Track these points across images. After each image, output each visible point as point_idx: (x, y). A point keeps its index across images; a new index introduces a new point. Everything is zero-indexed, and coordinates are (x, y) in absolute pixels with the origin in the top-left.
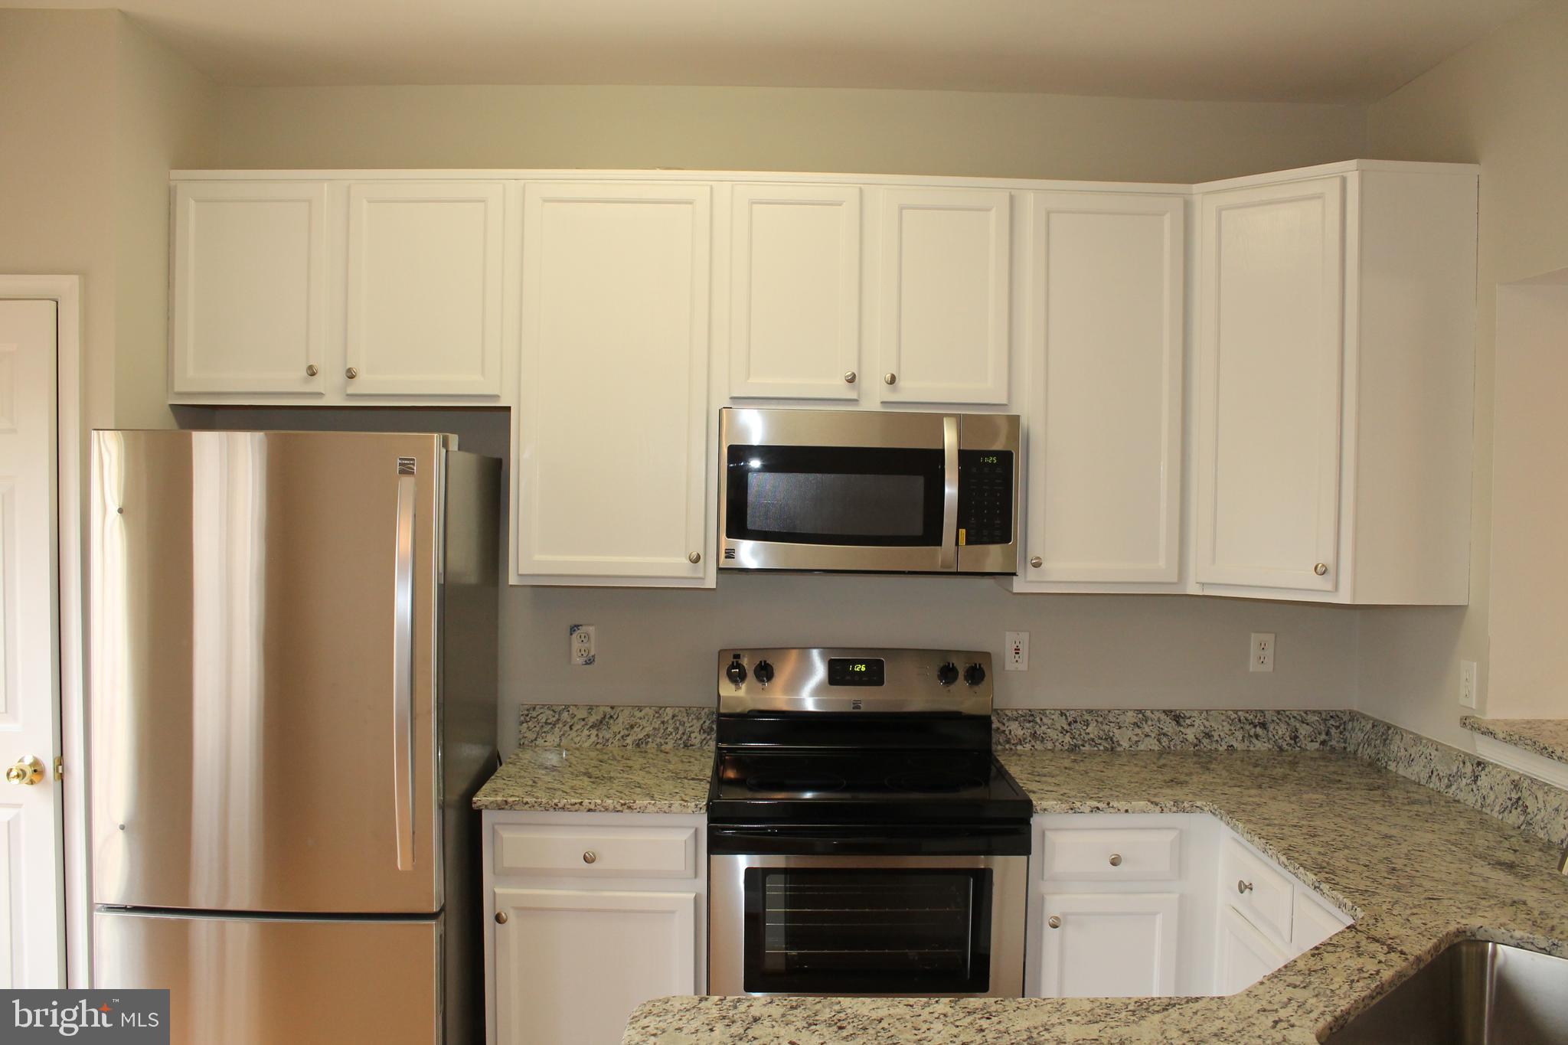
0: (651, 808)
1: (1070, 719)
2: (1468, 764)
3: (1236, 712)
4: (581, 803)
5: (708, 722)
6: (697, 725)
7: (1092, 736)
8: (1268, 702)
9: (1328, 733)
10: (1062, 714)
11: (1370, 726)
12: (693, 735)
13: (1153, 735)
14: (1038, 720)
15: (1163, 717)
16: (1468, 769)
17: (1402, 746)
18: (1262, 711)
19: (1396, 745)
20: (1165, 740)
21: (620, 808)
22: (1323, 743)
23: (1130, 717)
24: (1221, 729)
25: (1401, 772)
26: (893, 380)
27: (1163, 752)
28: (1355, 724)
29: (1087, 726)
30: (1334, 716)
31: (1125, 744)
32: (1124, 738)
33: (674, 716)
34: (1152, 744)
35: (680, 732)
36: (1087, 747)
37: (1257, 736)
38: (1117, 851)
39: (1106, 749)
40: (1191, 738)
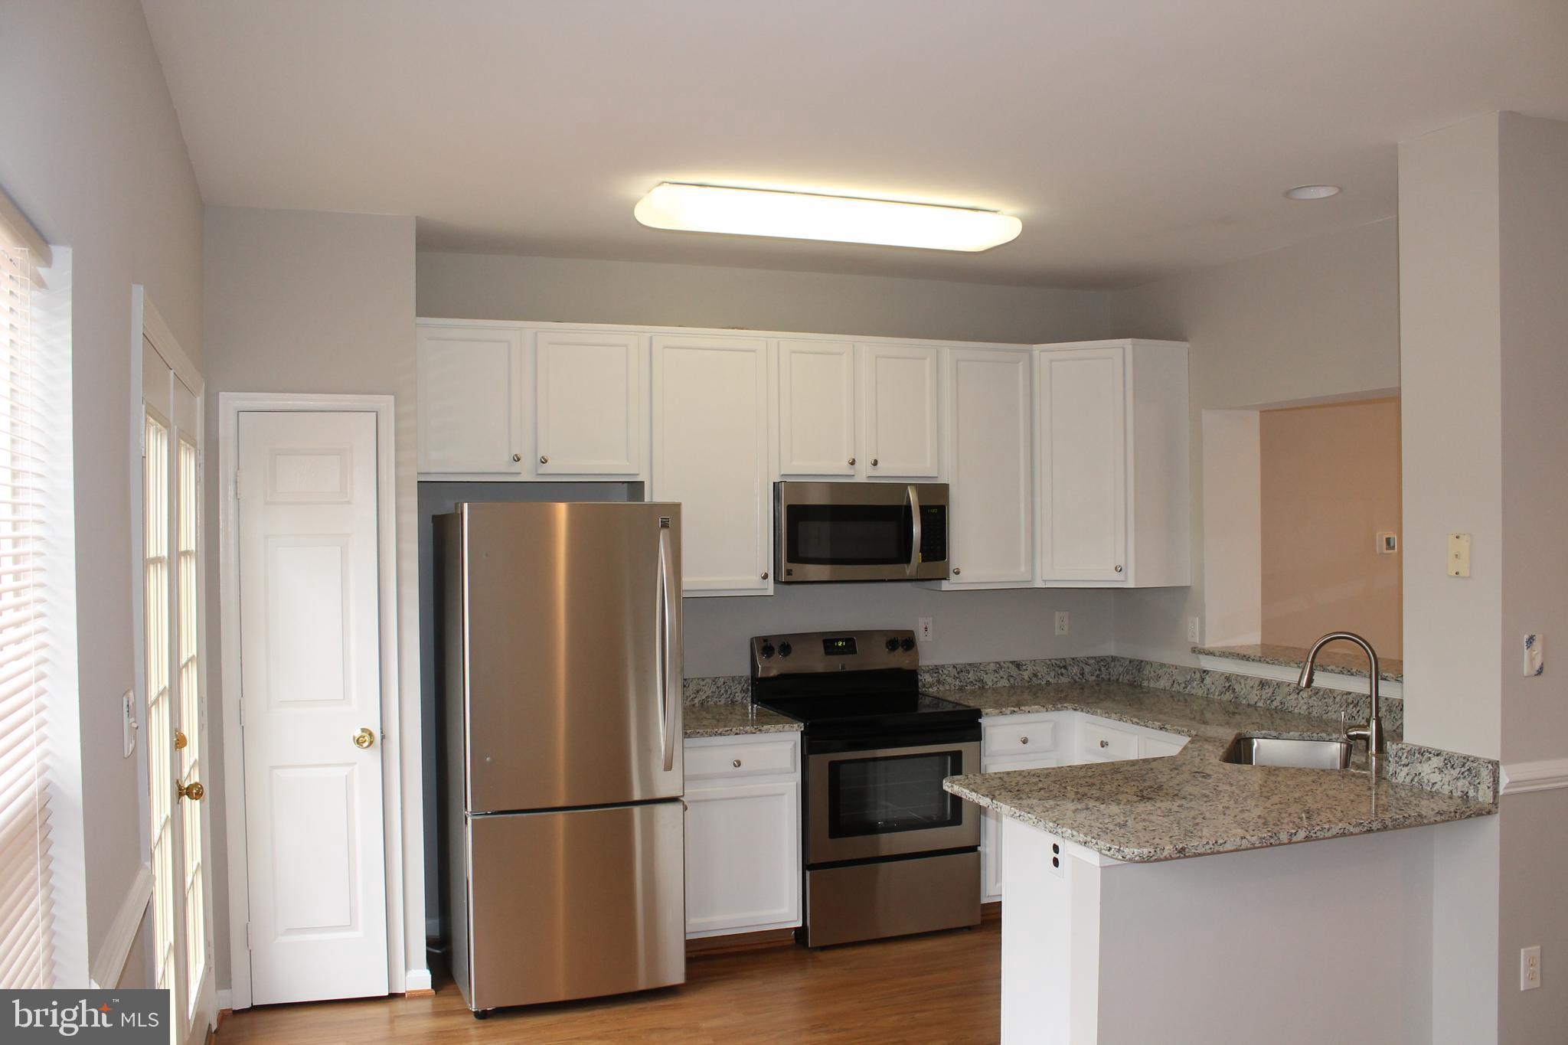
0: (773, 729)
1: (958, 670)
2: (1197, 673)
3: (1050, 660)
4: (731, 730)
5: (746, 685)
6: (739, 687)
7: (971, 680)
8: (1068, 654)
9: (1100, 670)
10: (954, 667)
11: (1128, 662)
12: (737, 695)
13: (1005, 677)
14: (941, 672)
15: (1011, 665)
16: (1198, 675)
17: (1152, 670)
18: (1064, 659)
19: (1147, 671)
20: (1012, 680)
21: (754, 731)
22: (1098, 676)
23: (992, 667)
24: (1042, 670)
25: (1152, 685)
26: (875, 463)
27: (1012, 687)
28: (1116, 663)
29: (969, 673)
30: (1103, 659)
31: (990, 684)
32: (989, 680)
33: (724, 683)
34: (1004, 683)
35: (729, 693)
36: (968, 688)
37: (1062, 674)
38: (1024, 735)
39: (979, 688)
40: (1026, 677)
